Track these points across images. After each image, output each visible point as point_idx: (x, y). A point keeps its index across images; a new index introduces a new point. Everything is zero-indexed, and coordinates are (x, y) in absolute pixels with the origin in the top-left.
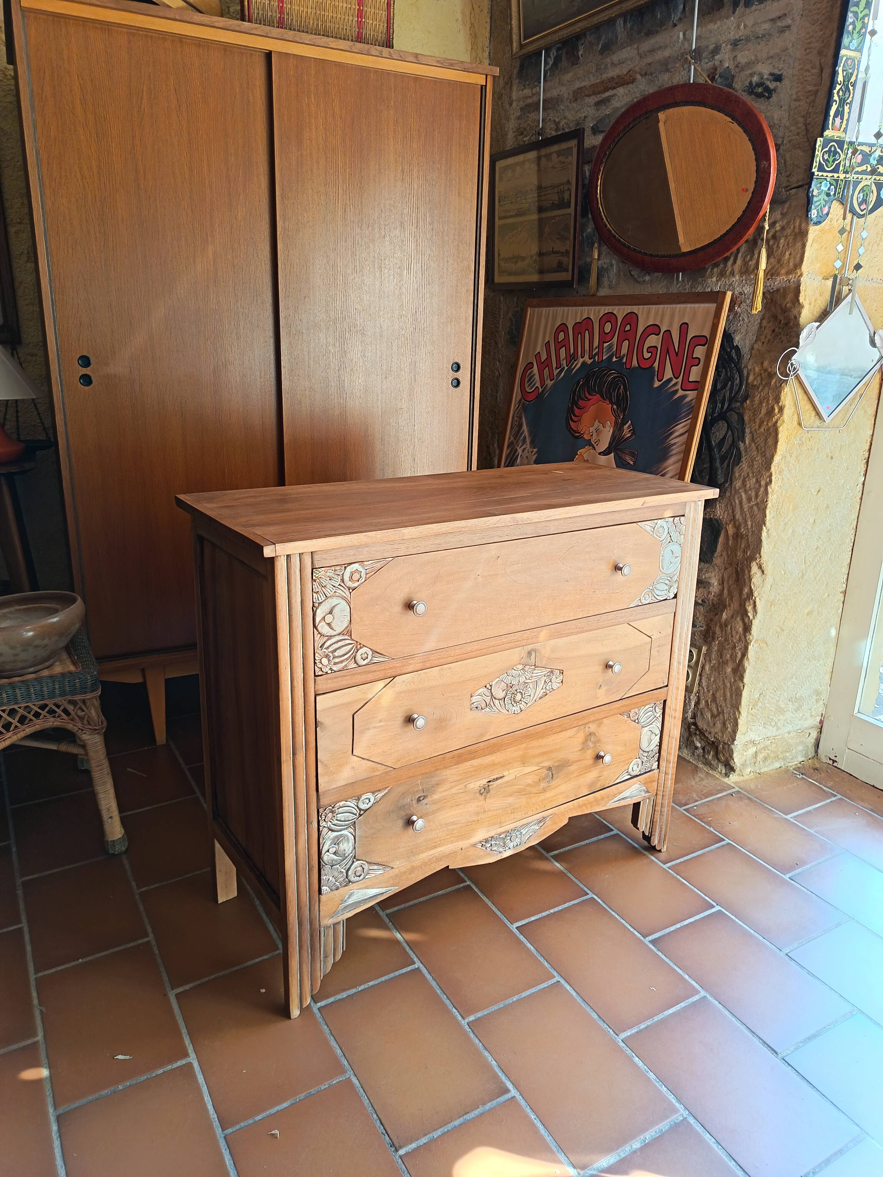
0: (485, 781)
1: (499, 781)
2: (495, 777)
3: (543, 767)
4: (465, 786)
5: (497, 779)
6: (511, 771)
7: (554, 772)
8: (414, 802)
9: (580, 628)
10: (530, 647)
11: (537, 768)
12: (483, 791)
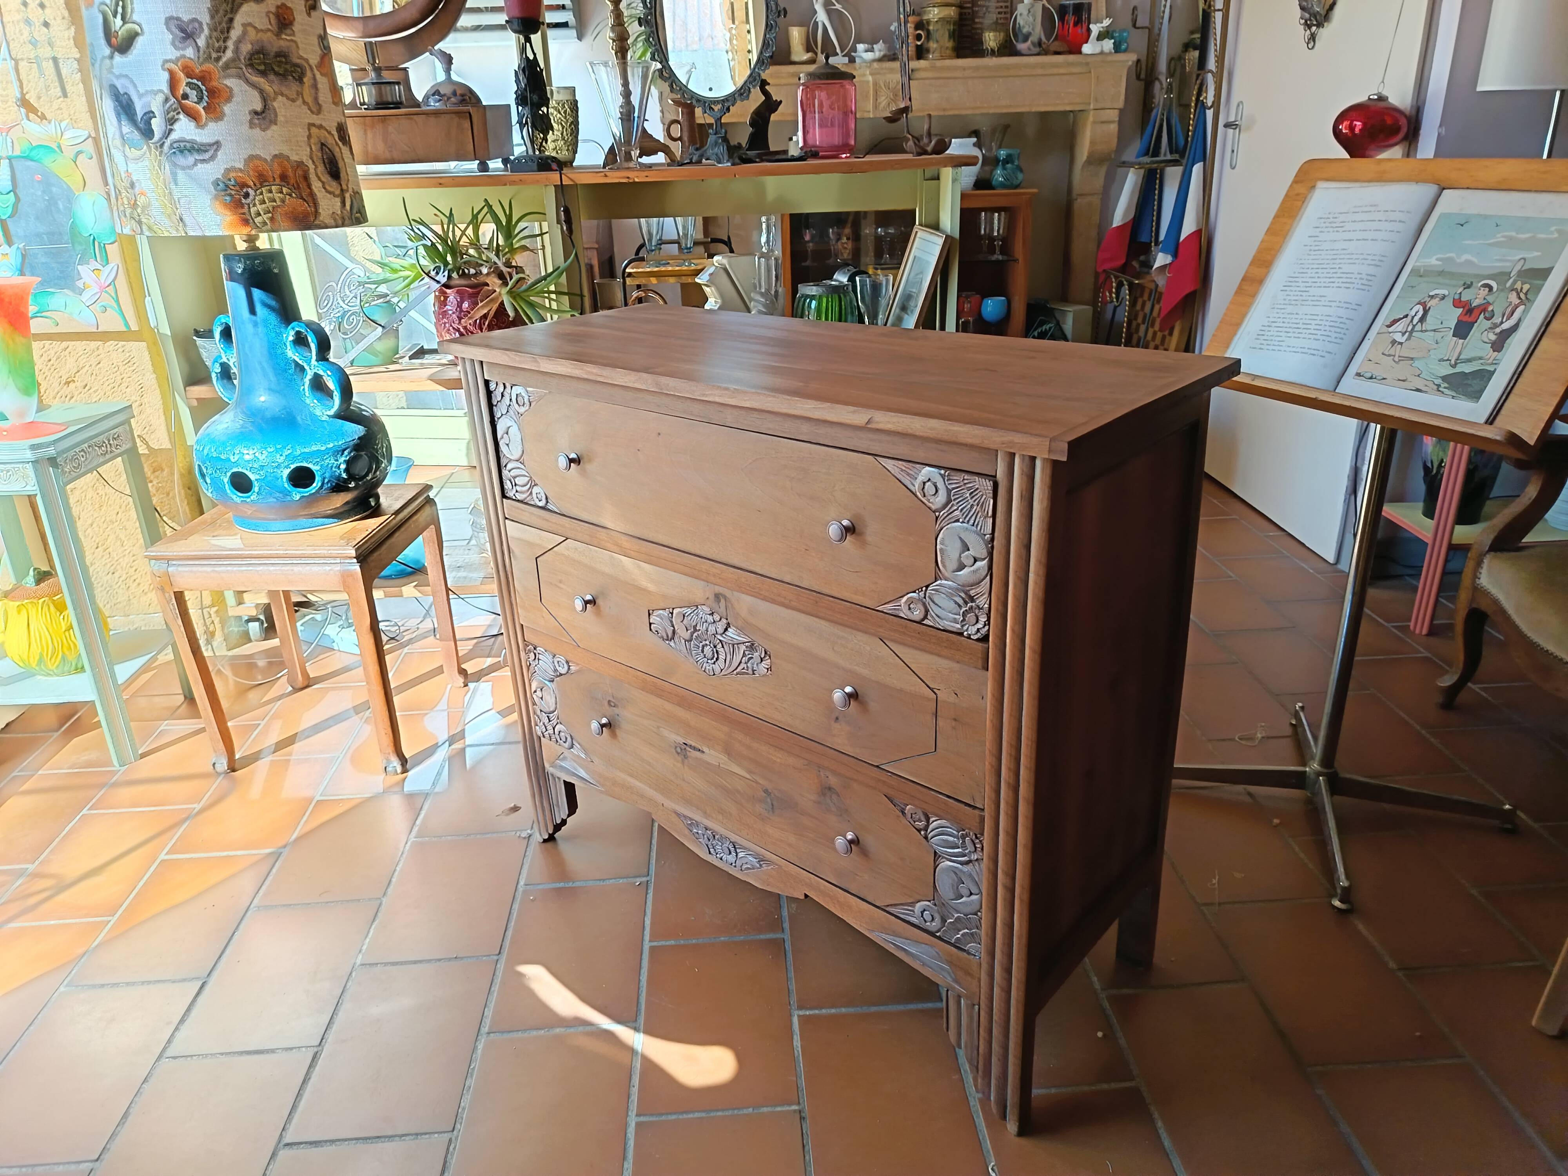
0: (681, 740)
1: (698, 753)
2: (693, 744)
3: (757, 783)
4: (658, 727)
5: (695, 748)
6: (712, 752)
7: (775, 803)
8: (606, 703)
9: (785, 598)
10: (718, 589)
11: (748, 776)
12: (679, 750)
